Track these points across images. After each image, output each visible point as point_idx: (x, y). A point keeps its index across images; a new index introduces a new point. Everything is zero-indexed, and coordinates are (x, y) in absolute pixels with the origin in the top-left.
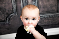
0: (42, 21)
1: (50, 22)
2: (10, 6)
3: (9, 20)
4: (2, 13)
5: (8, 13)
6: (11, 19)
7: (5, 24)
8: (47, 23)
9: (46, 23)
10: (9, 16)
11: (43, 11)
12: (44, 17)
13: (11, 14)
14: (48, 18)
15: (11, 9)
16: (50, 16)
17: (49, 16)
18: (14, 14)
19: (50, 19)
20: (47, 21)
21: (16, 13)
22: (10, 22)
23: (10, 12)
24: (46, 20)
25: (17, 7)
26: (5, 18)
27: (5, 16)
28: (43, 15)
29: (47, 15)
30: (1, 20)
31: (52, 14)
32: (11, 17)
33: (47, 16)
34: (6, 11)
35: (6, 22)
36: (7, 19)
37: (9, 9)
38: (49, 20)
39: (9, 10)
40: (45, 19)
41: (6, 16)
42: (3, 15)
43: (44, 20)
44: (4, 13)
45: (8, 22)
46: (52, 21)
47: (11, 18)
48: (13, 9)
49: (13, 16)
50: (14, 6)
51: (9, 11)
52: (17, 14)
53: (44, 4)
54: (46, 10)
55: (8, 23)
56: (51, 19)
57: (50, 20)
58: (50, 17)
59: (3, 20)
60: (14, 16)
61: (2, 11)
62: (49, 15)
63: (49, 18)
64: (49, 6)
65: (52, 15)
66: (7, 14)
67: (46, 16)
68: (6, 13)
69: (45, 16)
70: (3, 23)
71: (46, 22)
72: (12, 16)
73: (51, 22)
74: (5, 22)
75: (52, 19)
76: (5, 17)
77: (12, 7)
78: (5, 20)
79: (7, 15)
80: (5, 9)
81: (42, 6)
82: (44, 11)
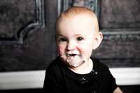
0: (107, 47)
1: (126, 50)
2: (30, 4)
3: (25, 37)
4: (8, 19)
5: (24, 20)
6: (30, 35)
7: (15, 46)
8: (118, 54)
9: (116, 52)
10: (26, 29)
11: (110, 23)
12: (114, 39)
13: (32, 22)
14: (122, 41)
15: (33, 12)
16: (129, 36)
17: (127, 35)
18: (37, 24)
19: (128, 43)
20: (119, 47)
21: (44, 21)
22: (26, 44)
23: (29, 18)
24: (117, 44)
25: (46, 6)
26: (16, 33)
27: (16, 26)
28: (112, 33)
29: (122, 33)
30: (6, 35)
31: (134, 32)
32: (29, 30)
33: (121, 35)
34: (18, 14)
35: (17, 42)
36: (21, 34)
37: (27, 9)
38: (125, 45)
39: (28, 12)
40: (116, 42)
41: (18, 28)
42: (11, 25)
43: (111, 45)
44: (13, 20)
45: (21, 41)
46: (133, 49)
47: (31, 32)
48: (35, 10)
49: (36, 29)
50: (40, 3)
51: (25, 15)
52: (46, 25)
53: (115, 4)
54: (119, 19)
55: (23, 45)
56: (129, 45)
57: (127, 47)
58: (127, 38)
59: (11, 35)
60: (38, 29)
61: (9, 13)
62: (127, 33)
63: (126, 41)
64: (130, 12)
65: (133, 35)
66: (21, 21)
67: (119, 37)
68: (18, 20)
69: (115, 35)
70: (9, 43)
71: (118, 50)
72: (33, 28)
73: (131, 52)
74: (14, 42)
75: (132, 43)
76: (14, 29)
77: (33, 6)
78: (16, 37)
79: (21, 26)
80: (18, 10)
81: (111, 9)
82: (114, 22)
